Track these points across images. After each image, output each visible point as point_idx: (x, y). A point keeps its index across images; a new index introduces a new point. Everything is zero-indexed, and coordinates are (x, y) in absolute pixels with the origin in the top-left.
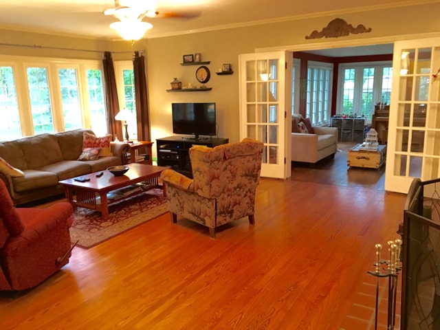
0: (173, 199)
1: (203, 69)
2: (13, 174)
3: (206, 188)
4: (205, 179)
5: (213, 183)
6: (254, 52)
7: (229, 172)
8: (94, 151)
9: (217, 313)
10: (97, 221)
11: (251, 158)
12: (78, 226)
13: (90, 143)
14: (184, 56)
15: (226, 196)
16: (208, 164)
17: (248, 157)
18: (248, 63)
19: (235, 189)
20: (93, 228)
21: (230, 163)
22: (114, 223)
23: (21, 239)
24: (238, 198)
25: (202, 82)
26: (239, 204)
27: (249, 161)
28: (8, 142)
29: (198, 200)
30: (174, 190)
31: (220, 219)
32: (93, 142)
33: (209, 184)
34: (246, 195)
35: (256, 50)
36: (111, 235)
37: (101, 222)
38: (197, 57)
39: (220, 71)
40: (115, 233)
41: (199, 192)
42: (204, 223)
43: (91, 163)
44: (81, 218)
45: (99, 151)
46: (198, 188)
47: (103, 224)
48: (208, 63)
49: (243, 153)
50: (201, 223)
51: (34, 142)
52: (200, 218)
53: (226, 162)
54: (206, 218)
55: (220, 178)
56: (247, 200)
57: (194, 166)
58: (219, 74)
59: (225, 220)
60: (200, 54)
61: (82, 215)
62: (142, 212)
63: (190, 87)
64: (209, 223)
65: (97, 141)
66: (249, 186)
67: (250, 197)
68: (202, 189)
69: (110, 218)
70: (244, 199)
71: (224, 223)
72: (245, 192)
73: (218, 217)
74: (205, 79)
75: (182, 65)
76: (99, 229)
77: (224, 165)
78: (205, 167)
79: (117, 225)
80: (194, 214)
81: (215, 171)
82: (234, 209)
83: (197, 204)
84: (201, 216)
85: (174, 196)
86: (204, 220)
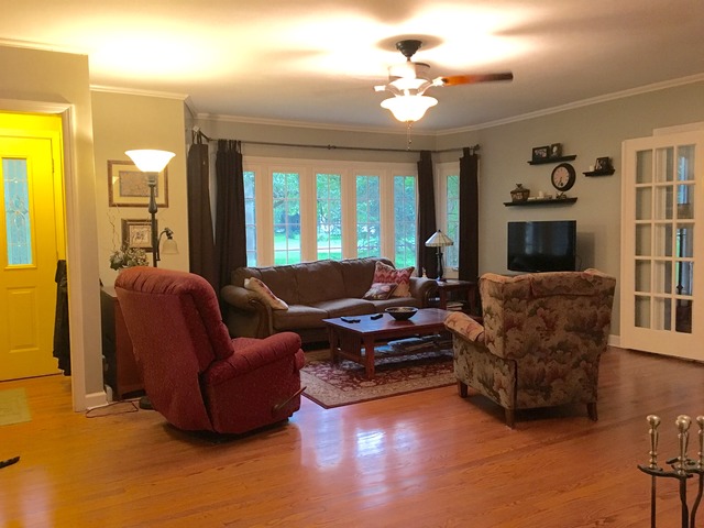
0: (460, 358)
1: (564, 169)
2: (275, 306)
3: (498, 341)
4: (498, 326)
5: (510, 333)
6: (652, 135)
7: (541, 319)
8: (385, 288)
9: (450, 522)
10: (358, 378)
11: (588, 302)
12: (332, 381)
13: (382, 276)
14: (534, 150)
15: (535, 359)
16: (500, 302)
17: (579, 299)
18: (640, 154)
19: (553, 349)
20: (348, 386)
21: (543, 305)
22: (378, 384)
23: (226, 365)
24: (561, 367)
25: (559, 189)
26: (563, 378)
27: (582, 305)
28: (280, 267)
29: (491, 361)
30: (462, 344)
31: (523, 396)
32: (386, 275)
33: (503, 333)
34: (576, 365)
35: (655, 131)
36: (366, 398)
37: (362, 381)
38: (555, 149)
39: (592, 169)
40: (371, 397)
41: (490, 346)
42: (499, 400)
43: (376, 303)
44: (341, 372)
45: (392, 287)
46: (489, 341)
47: (362, 384)
48: (573, 158)
49: (569, 290)
50: (494, 399)
51: (310, 270)
52: (493, 391)
53: (535, 302)
54: (501, 392)
55: (524, 326)
56: (579, 374)
57: (485, 305)
58: (587, 174)
59: (535, 401)
60: (558, 145)
61: (344, 369)
62: (424, 377)
63: (541, 196)
64: (505, 401)
65: (393, 275)
66: (583, 350)
67: (586, 369)
68: (493, 342)
69: (376, 378)
70: (574, 371)
71: (533, 405)
72: (574, 360)
73: (519, 392)
74: (565, 183)
75: (531, 163)
76: (354, 389)
77: (531, 307)
78: (496, 306)
79: (380, 388)
80: (484, 384)
81: (513, 314)
82: (553, 384)
83: (490, 369)
84: (494, 388)
85: (462, 353)
86: (497, 395)
